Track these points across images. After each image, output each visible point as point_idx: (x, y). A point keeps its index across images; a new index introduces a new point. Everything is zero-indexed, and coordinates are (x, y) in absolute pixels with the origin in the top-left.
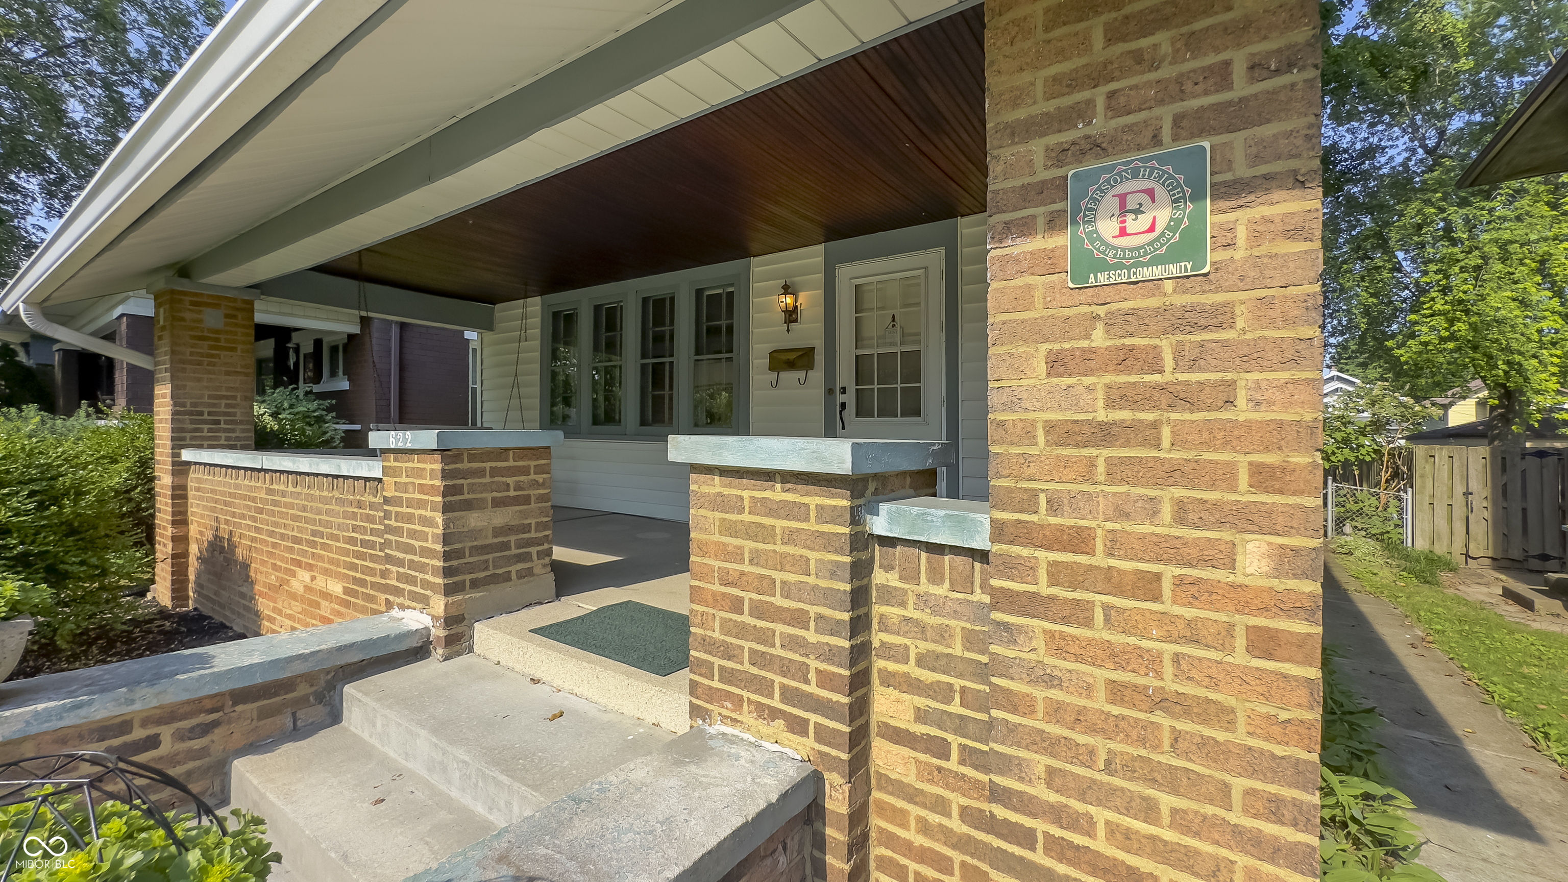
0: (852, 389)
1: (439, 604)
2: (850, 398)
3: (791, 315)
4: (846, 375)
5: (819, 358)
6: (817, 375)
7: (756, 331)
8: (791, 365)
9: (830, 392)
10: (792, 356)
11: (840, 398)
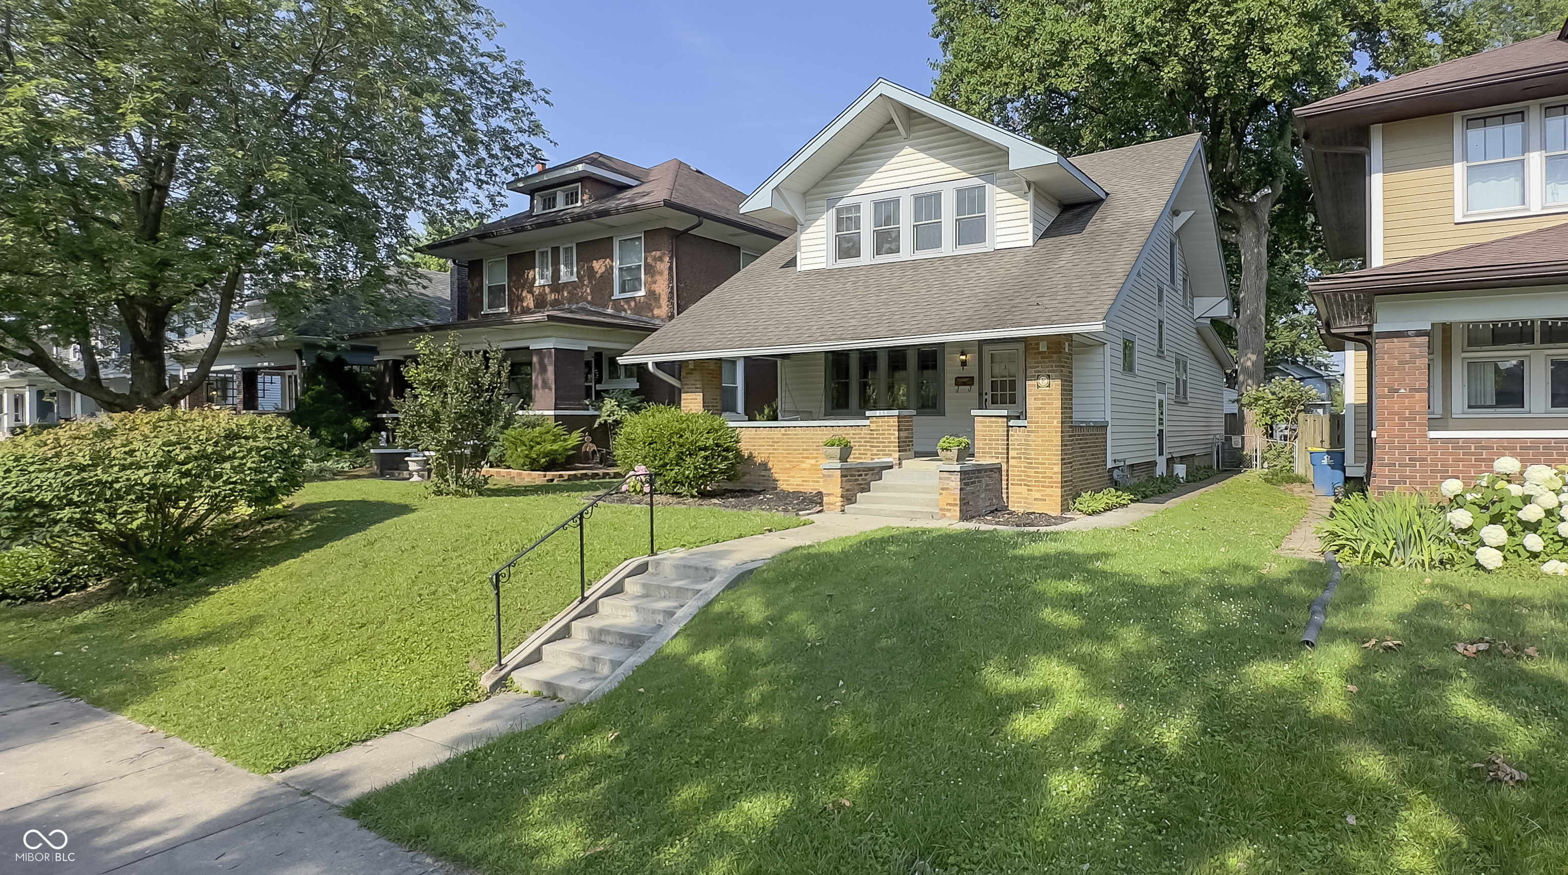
0: (990, 393)
1: (896, 455)
2: (989, 397)
3: (964, 363)
4: (987, 388)
5: (976, 381)
6: (975, 387)
7: (947, 369)
8: (965, 384)
9: (981, 394)
10: (965, 380)
11: (985, 397)
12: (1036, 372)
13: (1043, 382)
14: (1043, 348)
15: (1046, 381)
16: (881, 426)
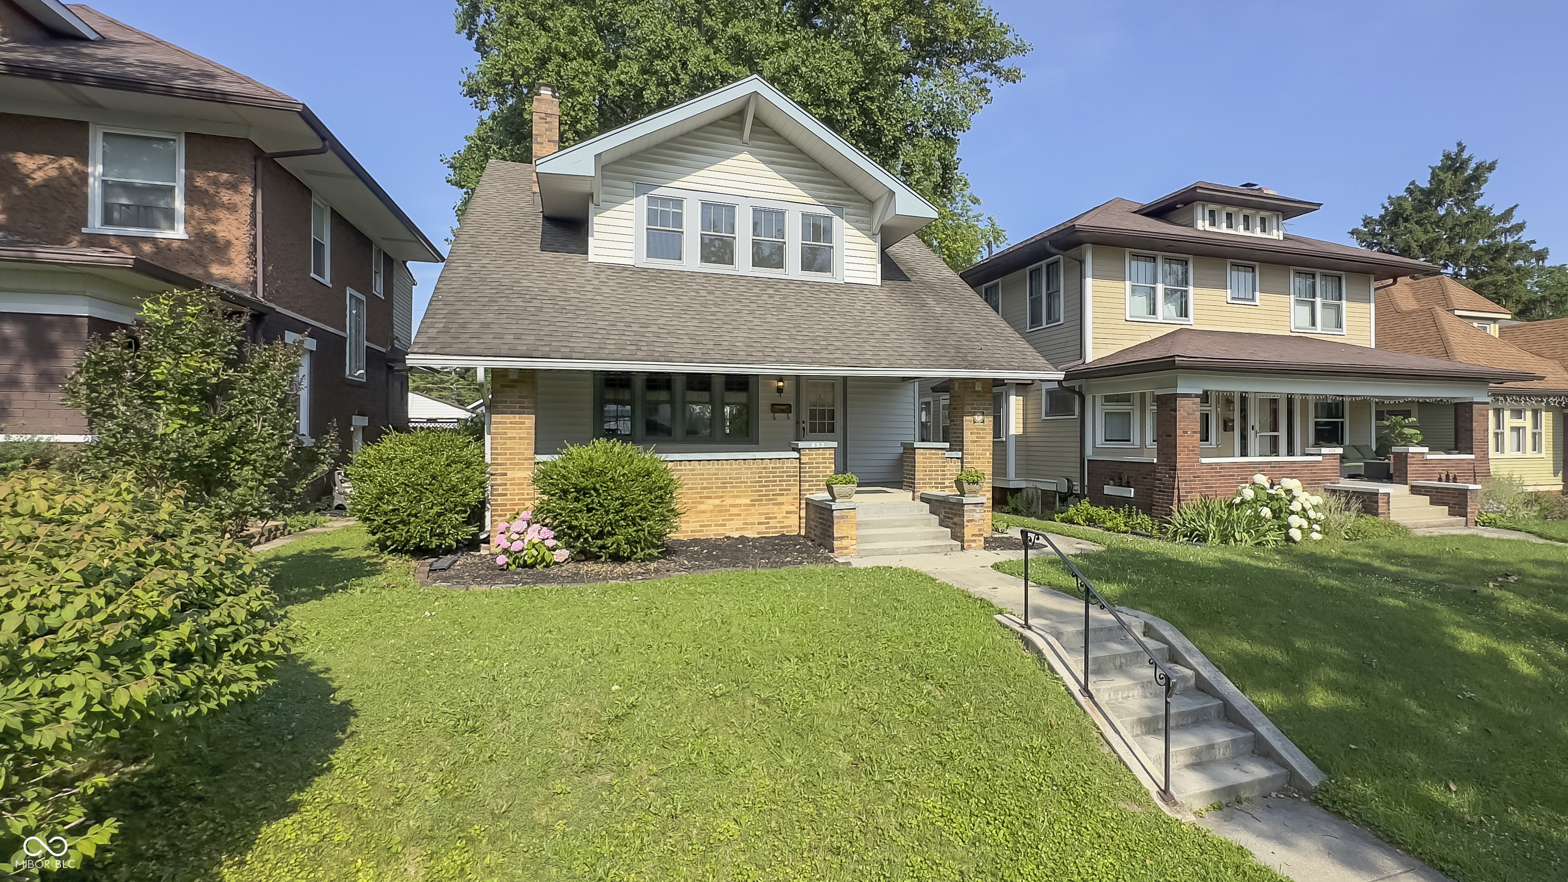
0: (808, 422)
3: (780, 390)
7: (761, 395)
10: (780, 407)
12: (973, 409)
13: (979, 418)
14: (978, 388)
15: (981, 417)
16: (815, 459)
